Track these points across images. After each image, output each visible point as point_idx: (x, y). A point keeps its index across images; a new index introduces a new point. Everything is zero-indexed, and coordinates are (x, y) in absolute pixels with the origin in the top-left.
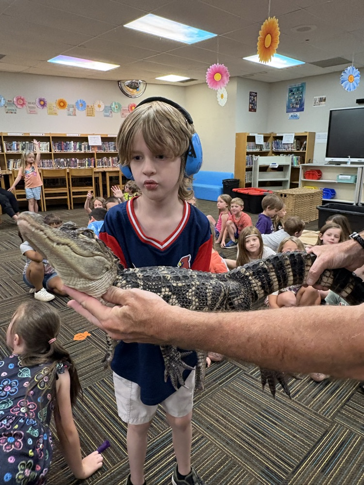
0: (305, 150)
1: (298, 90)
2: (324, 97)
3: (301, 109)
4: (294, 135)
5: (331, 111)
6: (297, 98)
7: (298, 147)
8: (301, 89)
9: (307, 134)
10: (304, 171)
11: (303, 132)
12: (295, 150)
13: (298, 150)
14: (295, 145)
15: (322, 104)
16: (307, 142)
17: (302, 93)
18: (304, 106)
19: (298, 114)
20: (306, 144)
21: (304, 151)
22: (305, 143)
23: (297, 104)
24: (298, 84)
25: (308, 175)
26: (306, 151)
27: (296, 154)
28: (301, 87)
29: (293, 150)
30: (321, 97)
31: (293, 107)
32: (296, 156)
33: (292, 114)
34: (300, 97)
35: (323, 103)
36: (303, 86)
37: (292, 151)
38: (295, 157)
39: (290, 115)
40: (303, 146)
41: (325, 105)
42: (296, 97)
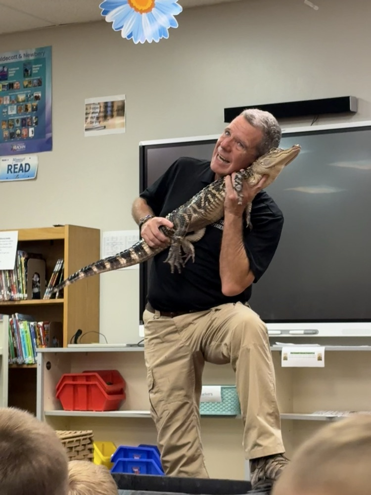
0: (61, 295)
1: (26, 72)
2: (118, 98)
3: (43, 143)
4: (14, 239)
5: (143, 149)
6: (27, 100)
7: (34, 285)
8: (35, 69)
9: (65, 235)
10: (54, 377)
11: (50, 225)
12: (21, 297)
13: (37, 296)
14: (22, 275)
15: (114, 126)
16: (65, 265)
17: (40, 83)
18: (51, 131)
19: (32, 159)
20: (61, 271)
21: (57, 300)
22: (57, 268)
23: (25, 124)
24: (25, 51)
25: (69, 392)
26: (65, 300)
27: (30, 312)
28: (37, 61)
29: (17, 296)
30: (109, 99)
31: (12, 135)
32: (29, 320)
33: (10, 160)
34: (37, 98)
35: (118, 120)
36: (43, 57)
37: (11, 300)
38: (24, 327)
39: (5, 165)
40: (52, 280)
41: (123, 130)
42: (21, 97)
